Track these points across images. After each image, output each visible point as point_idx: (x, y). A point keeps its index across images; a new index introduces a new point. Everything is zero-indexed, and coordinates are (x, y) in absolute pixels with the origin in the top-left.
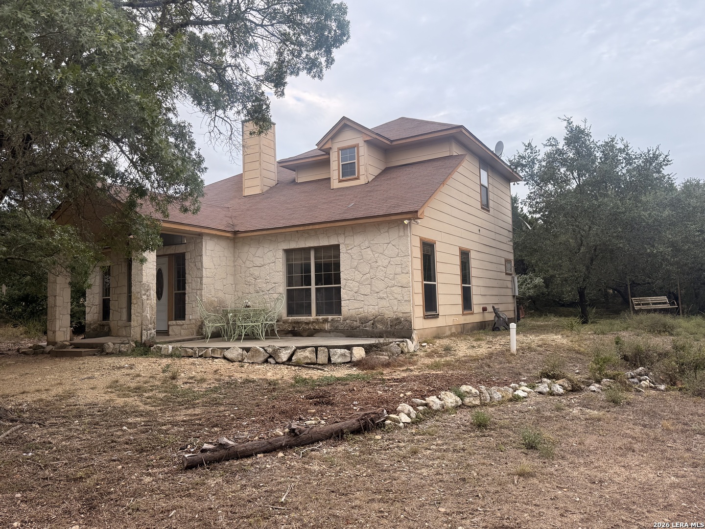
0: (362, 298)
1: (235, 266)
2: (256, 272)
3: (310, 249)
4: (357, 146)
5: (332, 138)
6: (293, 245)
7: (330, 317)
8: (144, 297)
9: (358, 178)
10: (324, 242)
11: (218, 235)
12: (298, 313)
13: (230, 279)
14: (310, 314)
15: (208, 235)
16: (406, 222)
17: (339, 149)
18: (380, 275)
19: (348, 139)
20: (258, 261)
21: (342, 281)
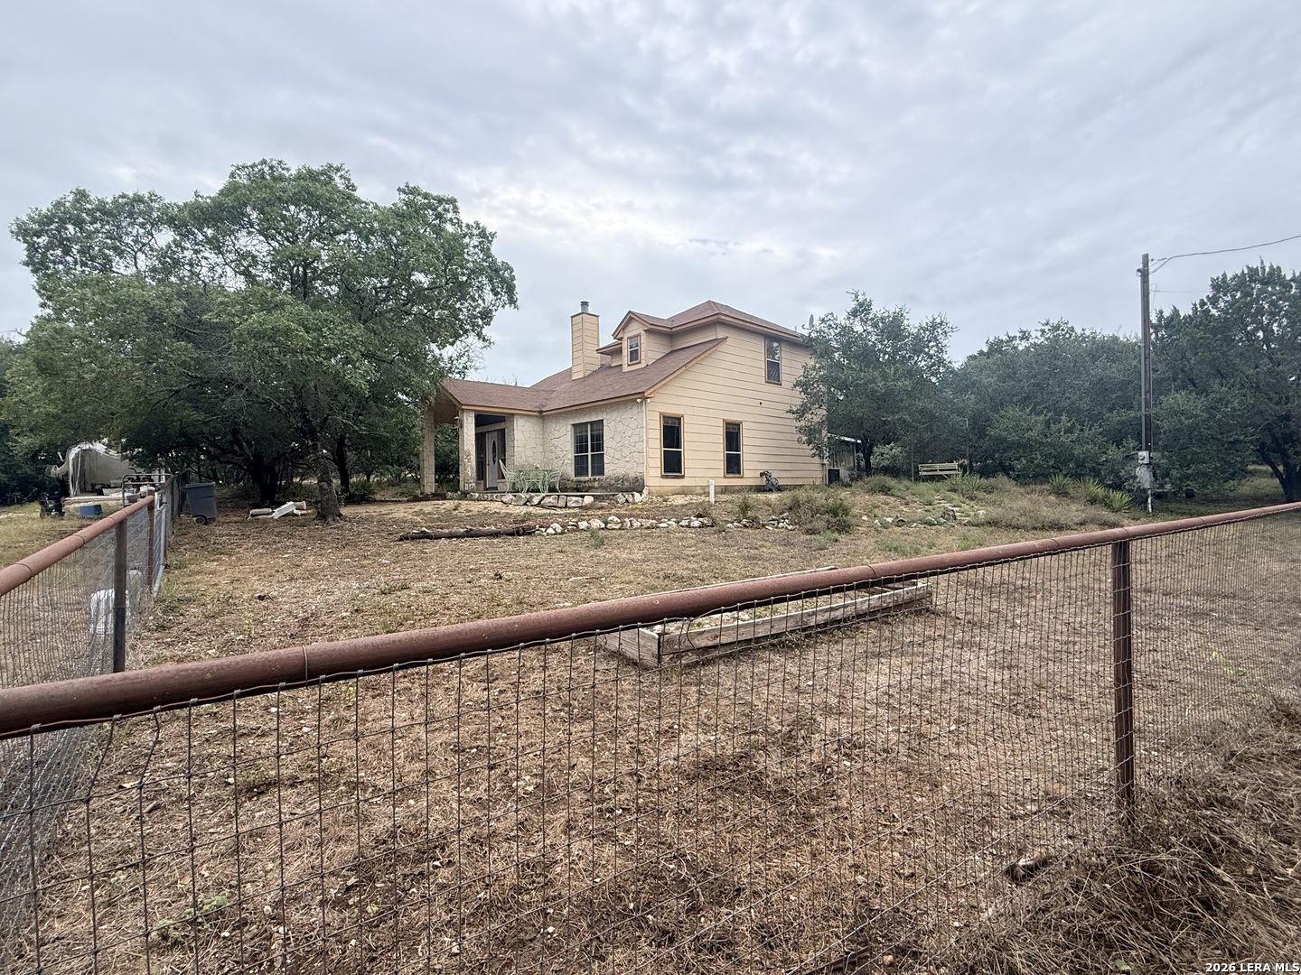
0: (616, 461)
1: (543, 438)
2: (555, 442)
3: (587, 423)
4: (639, 335)
5: (623, 329)
6: (577, 421)
7: (597, 478)
8: (466, 460)
9: (640, 363)
10: (595, 418)
11: (527, 415)
12: (581, 475)
13: (540, 449)
14: (587, 475)
15: (519, 414)
16: (639, 400)
17: (629, 338)
18: (627, 443)
19: (635, 329)
20: (557, 434)
21: (605, 448)
